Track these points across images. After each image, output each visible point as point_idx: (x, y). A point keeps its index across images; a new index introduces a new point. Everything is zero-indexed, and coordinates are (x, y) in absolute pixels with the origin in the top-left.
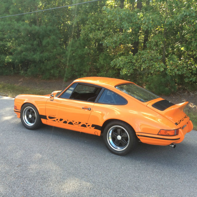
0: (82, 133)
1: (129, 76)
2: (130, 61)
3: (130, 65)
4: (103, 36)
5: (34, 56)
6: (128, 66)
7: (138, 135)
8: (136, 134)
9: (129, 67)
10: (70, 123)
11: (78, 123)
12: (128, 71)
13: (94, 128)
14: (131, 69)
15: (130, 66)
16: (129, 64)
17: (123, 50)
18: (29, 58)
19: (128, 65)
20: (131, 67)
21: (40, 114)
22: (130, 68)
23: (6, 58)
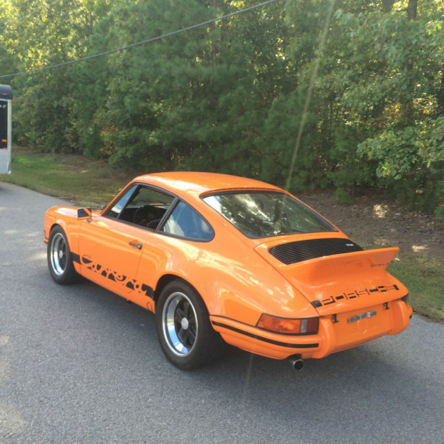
0: (130, 302)
1: (398, 180)
2: (404, 142)
3: (403, 152)
4: (347, 82)
5: (198, 132)
6: (398, 156)
7: (215, 323)
8: (209, 319)
9: (401, 158)
10: (111, 277)
11: (122, 278)
12: (396, 169)
13: (146, 294)
14: (404, 162)
15: (403, 155)
16: (401, 151)
17: (400, 115)
18: (188, 135)
19: (399, 153)
20: (405, 159)
21: (71, 251)
22: (402, 161)
23: (151, 135)
